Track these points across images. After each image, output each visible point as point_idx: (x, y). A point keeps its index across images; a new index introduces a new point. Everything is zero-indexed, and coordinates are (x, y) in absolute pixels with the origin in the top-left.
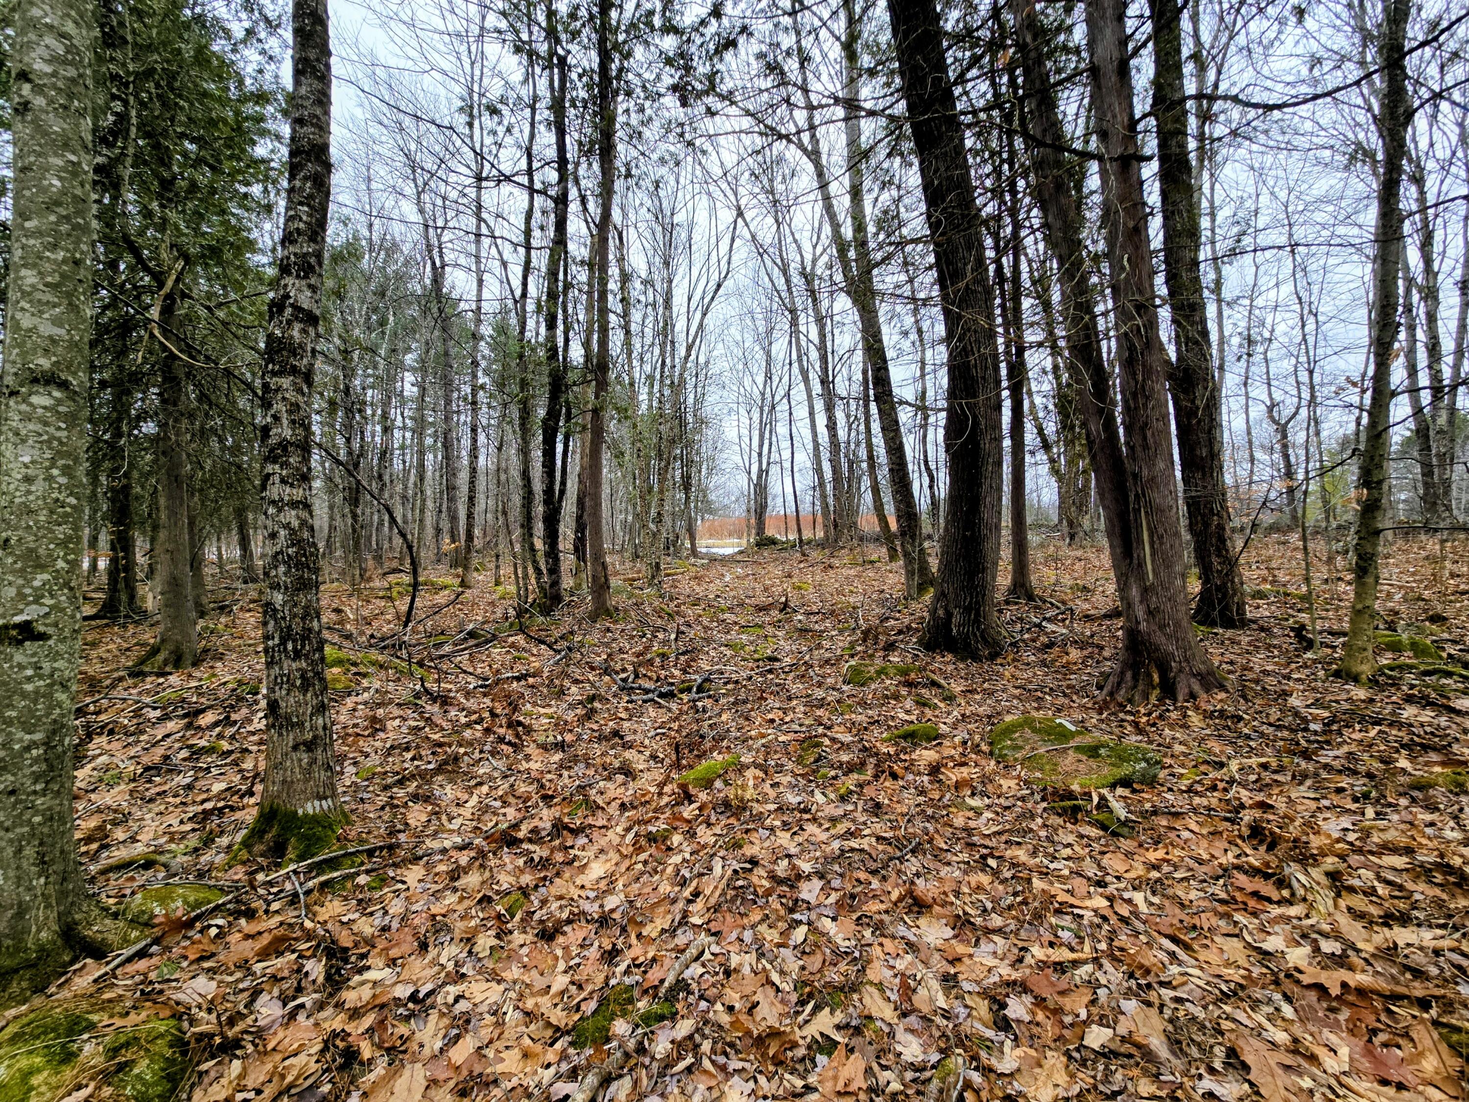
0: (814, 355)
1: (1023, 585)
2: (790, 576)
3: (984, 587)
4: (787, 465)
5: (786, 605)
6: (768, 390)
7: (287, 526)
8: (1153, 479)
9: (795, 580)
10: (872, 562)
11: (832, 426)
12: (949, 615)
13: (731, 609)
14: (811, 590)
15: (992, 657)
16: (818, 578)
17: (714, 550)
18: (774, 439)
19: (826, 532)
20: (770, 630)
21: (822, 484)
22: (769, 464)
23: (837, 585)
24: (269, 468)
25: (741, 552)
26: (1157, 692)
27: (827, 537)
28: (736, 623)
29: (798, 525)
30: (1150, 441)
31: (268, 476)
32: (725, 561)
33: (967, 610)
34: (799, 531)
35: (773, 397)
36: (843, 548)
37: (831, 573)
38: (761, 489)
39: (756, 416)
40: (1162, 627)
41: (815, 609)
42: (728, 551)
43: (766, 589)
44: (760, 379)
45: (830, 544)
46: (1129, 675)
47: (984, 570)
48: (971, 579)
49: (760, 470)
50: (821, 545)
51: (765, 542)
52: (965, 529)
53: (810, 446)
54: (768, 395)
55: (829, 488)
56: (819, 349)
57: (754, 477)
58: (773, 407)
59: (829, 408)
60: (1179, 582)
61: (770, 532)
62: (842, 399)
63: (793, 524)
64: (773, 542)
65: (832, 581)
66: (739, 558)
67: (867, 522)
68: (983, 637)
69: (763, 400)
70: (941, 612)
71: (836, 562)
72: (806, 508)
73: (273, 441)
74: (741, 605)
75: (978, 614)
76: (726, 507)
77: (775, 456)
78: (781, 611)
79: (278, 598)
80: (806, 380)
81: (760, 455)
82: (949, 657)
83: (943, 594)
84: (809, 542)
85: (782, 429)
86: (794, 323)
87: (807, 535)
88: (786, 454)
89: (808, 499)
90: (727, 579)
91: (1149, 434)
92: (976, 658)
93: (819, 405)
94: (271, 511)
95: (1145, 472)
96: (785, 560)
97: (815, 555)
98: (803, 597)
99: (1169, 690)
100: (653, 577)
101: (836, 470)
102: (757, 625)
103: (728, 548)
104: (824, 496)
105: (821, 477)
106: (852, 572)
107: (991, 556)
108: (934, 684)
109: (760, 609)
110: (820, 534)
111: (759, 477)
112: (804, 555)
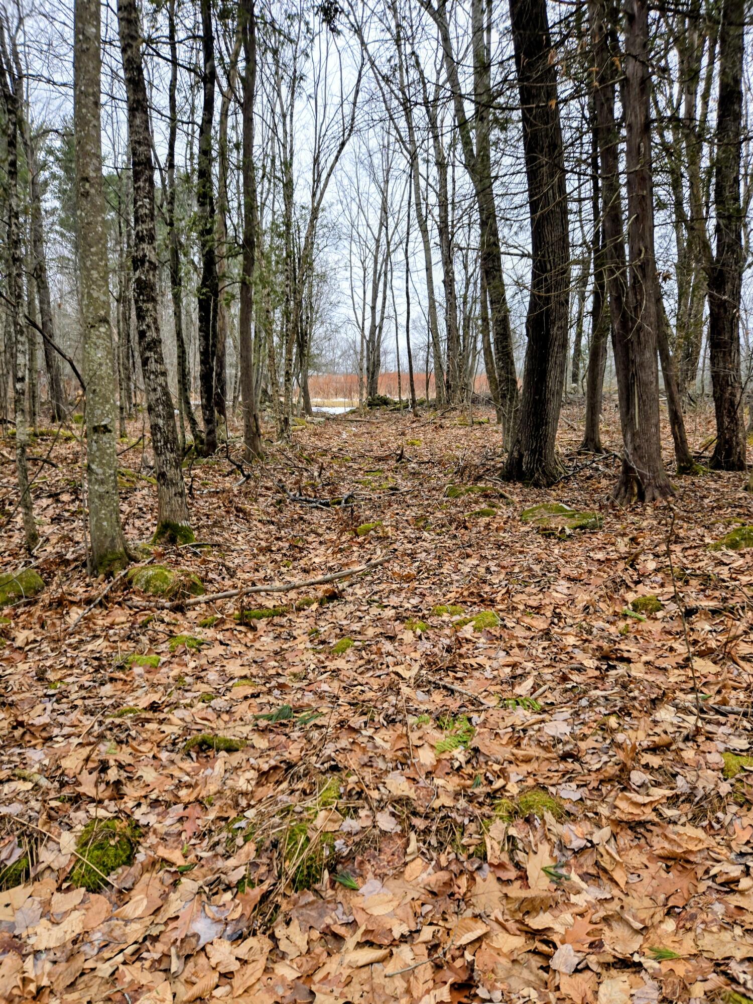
0: (433, 199)
1: (593, 440)
2: (403, 434)
3: (546, 436)
4: (402, 320)
5: (401, 456)
6: (383, 234)
7: (160, 385)
8: (642, 364)
9: (408, 437)
10: (480, 423)
11: (449, 282)
12: (521, 456)
13: (353, 460)
14: (423, 445)
15: (549, 485)
16: (429, 436)
17: (324, 409)
18: (388, 292)
19: (439, 393)
20: (390, 474)
21: (436, 344)
22: (382, 319)
23: (446, 442)
24: (148, 354)
25: (353, 412)
26: (635, 499)
27: (439, 398)
28: (360, 469)
29: (412, 386)
30: (642, 339)
31: (148, 358)
32: (335, 419)
33: (533, 452)
34: (413, 391)
35: (388, 243)
36: (454, 409)
37: (442, 432)
38: (373, 345)
39: (370, 263)
40: (641, 458)
41: (426, 459)
42: (340, 411)
43: (382, 445)
44: (375, 223)
45: (443, 405)
46: (623, 489)
47: (547, 424)
48: (537, 430)
49: (373, 327)
50: (434, 406)
51: (377, 403)
52: (535, 394)
53: (426, 303)
54: (383, 241)
55: (443, 346)
56: (438, 195)
57: (367, 333)
58: (389, 255)
59: (448, 262)
60: (653, 430)
61: (381, 392)
62: (461, 249)
63: (406, 384)
64: (385, 402)
65: (442, 439)
66: (350, 417)
67: (480, 383)
68: (544, 472)
69: (378, 247)
70: (516, 454)
71: (447, 423)
72: (419, 364)
73: (148, 339)
74: (362, 456)
75: (540, 454)
76: (332, 363)
77: (389, 311)
78: (397, 461)
79: (161, 422)
80: (424, 231)
81: (373, 308)
82: (519, 485)
83: (518, 441)
84: (422, 403)
85: (398, 283)
86: (413, 164)
87: (420, 395)
88: (402, 308)
89: (422, 354)
90: (344, 436)
91: (642, 334)
92: (537, 485)
93: (437, 256)
94: (152, 377)
95: (638, 359)
96: (398, 420)
97: (427, 415)
98: (415, 450)
99: (641, 497)
100: (282, 431)
101: (451, 328)
102: (378, 470)
103: (338, 407)
104: (438, 357)
105: (436, 336)
106: (462, 432)
107: (552, 413)
108: (502, 496)
109: (379, 459)
110: (433, 395)
111: (372, 333)
112: (416, 415)
